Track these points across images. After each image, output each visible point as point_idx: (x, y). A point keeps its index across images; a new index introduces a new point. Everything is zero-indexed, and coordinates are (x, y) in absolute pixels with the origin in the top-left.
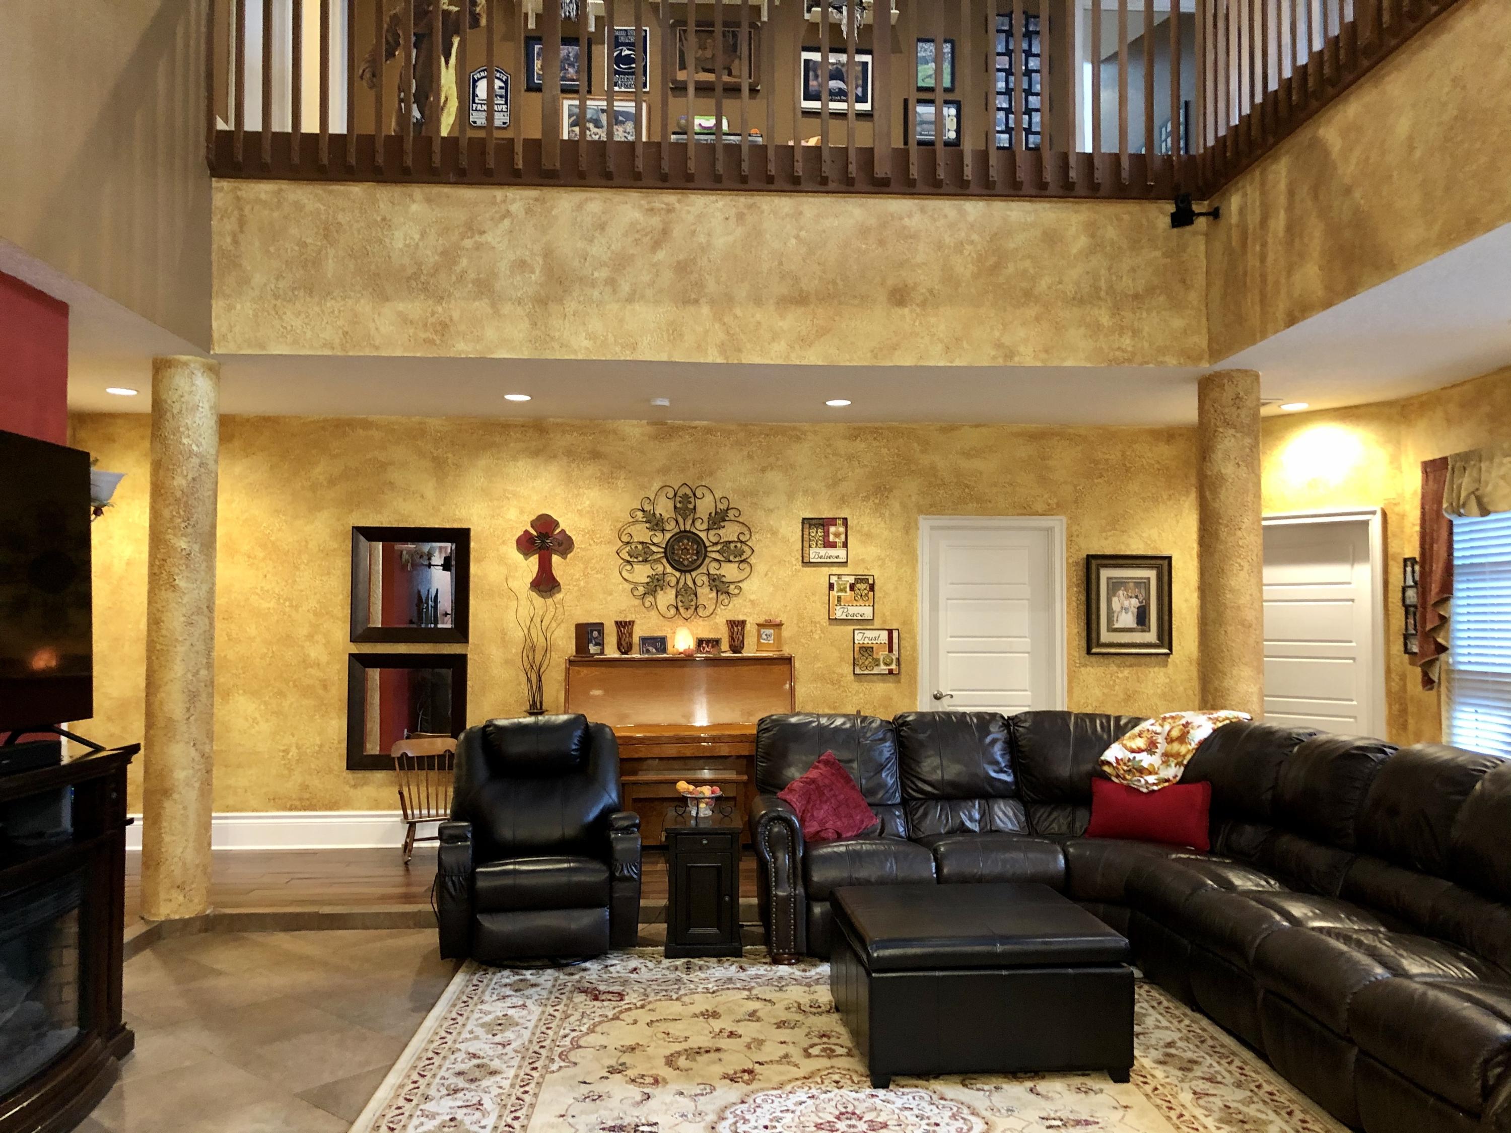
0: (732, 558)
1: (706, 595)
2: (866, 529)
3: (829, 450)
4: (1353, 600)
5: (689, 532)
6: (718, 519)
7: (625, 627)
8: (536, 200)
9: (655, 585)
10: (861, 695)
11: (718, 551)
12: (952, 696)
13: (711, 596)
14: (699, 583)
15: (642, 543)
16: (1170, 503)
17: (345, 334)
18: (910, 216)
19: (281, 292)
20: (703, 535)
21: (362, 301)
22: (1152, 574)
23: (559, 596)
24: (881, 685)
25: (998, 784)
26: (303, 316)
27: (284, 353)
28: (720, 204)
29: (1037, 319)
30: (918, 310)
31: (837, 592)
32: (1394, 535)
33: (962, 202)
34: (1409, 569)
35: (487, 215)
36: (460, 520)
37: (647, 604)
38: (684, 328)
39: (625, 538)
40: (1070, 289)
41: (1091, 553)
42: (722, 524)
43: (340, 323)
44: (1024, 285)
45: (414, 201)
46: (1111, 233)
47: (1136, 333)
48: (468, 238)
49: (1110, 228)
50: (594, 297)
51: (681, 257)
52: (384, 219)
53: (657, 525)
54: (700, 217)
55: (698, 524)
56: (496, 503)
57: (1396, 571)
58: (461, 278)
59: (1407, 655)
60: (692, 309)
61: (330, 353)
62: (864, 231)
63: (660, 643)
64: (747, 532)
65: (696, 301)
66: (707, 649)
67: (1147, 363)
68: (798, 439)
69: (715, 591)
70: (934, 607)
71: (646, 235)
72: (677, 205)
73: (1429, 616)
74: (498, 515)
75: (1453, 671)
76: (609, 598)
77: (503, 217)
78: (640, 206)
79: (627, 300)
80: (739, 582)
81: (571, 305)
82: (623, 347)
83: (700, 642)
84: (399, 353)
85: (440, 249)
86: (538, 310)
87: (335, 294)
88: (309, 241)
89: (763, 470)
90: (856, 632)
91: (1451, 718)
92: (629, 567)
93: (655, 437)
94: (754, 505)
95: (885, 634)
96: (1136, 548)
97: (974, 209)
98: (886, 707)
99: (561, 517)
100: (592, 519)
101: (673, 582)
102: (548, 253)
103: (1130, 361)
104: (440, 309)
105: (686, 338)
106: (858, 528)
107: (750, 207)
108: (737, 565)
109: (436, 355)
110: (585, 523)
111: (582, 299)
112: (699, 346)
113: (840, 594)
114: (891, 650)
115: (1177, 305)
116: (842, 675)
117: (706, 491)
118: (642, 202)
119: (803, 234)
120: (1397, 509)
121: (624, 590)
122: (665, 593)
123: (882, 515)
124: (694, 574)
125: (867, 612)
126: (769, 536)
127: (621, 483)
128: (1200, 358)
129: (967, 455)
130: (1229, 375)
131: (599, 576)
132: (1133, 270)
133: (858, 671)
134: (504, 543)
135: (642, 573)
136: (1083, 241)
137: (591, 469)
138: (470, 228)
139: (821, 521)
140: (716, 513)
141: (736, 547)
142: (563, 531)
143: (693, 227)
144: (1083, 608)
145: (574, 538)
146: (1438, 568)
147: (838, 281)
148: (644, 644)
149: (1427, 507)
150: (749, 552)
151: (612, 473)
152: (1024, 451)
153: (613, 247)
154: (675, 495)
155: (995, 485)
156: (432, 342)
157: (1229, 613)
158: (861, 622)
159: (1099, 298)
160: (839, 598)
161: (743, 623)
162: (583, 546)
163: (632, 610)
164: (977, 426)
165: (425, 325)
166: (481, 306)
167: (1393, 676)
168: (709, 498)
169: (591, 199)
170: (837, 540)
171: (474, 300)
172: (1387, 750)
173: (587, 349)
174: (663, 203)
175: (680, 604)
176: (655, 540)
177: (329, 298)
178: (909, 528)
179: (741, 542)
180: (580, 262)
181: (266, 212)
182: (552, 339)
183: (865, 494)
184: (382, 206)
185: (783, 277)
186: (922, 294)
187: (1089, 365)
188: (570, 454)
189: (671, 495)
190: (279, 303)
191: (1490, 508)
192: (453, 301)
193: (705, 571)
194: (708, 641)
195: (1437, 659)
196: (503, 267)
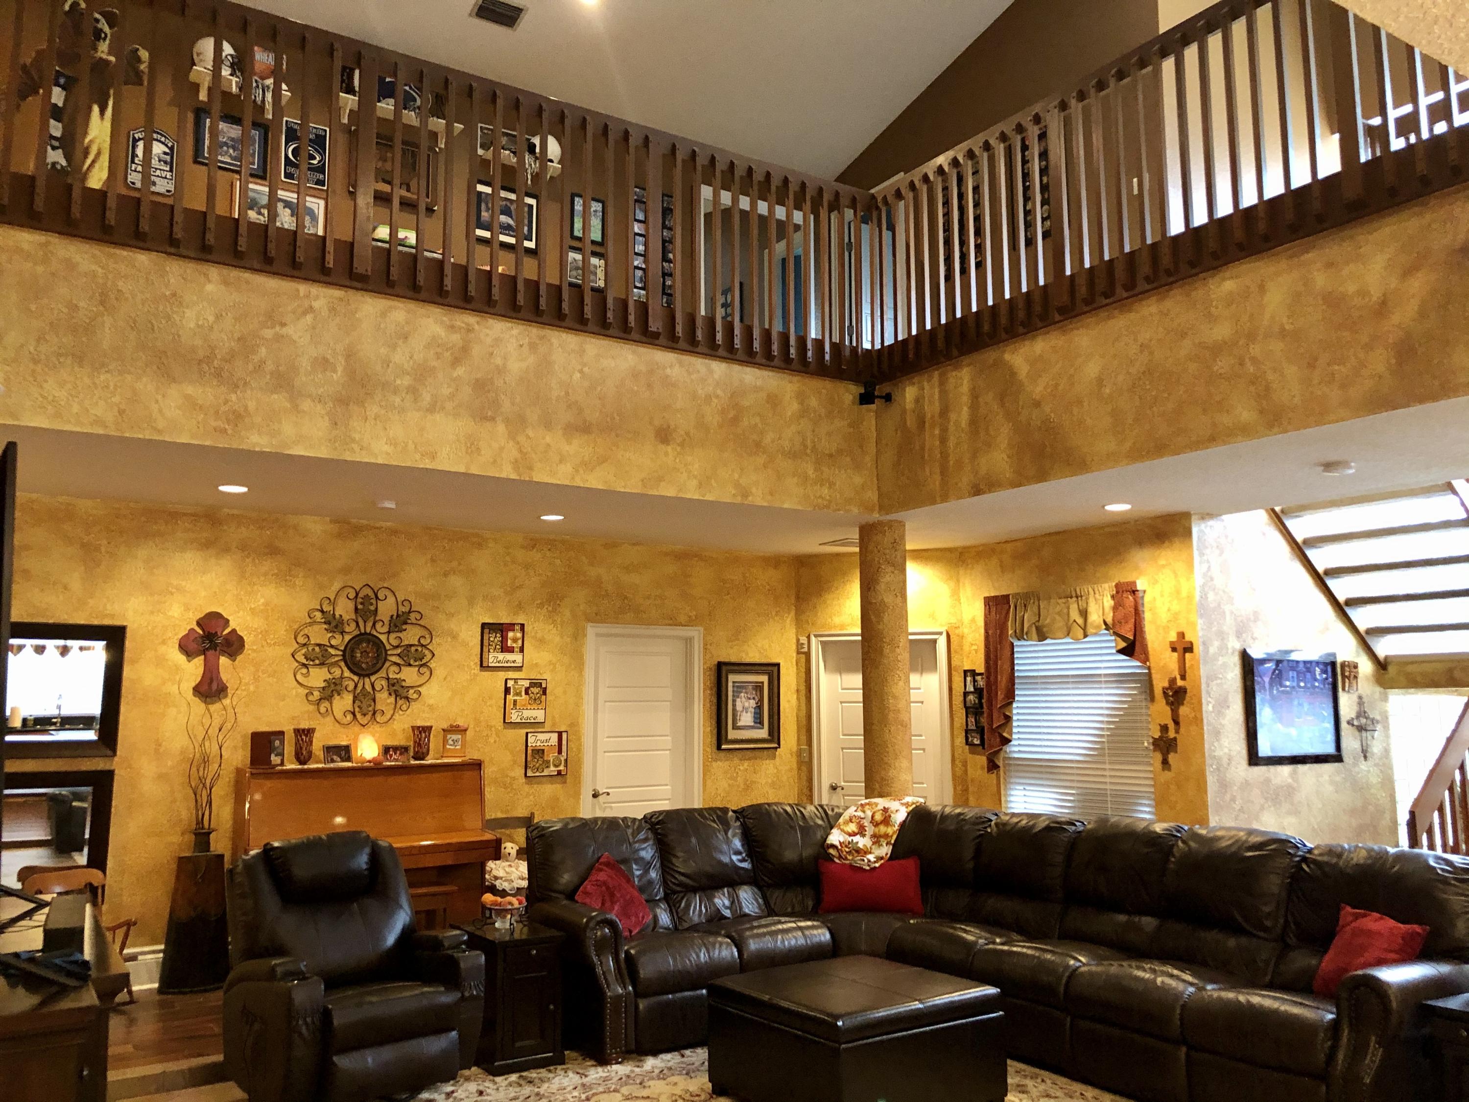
0: (412, 662)
1: (384, 700)
2: (539, 635)
3: (508, 558)
4: (922, 702)
5: (370, 634)
6: (399, 622)
7: (304, 735)
8: (341, 299)
9: (331, 690)
10: (531, 797)
11: (398, 655)
12: (608, 794)
13: (389, 701)
14: (377, 687)
15: (319, 645)
16: (777, 618)
17: (121, 412)
18: (671, 366)
19: (43, 357)
20: (383, 638)
21: (144, 379)
22: (764, 679)
23: (227, 702)
24: (549, 786)
25: (742, 872)
26: (69, 386)
27: (43, 426)
28: (515, 332)
29: (765, 466)
30: (679, 449)
31: (514, 696)
32: (956, 652)
33: (710, 362)
34: (969, 679)
35: (289, 309)
36: (112, 616)
37: (323, 710)
38: (481, 443)
39: (301, 640)
40: (786, 444)
41: (722, 660)
42: (404, 627)
43: (116, 399)
44: (755, 437)
45: (210, 281)
46: (813, 402)
47: (831, 485)
48: (268, 328)
49: (814, 399)
50: (396, 404)
51: (479, 376)
52: (174, 295)
53: (336, 627)
54: (498, 341)
55: (378, 626)
56: (156, 597)
57: (958, 679)
58: (259, 368)
59: (967, 747)
60: (488, 424)
61: (101, 432)
62: (635, 375)
63: (345, 752)
64: (427, 636)
65: (493, 419)
66: (394, 756)
67: (839, 510)
68: (480, 546)
69: (394, 696)
70: (596, 711)
71: (447, 350)
72: (476, 327)
73: (995, 715)
74: (159, 611)
75: (1010, 758)
76: (281, 704)
77: (305, 313)
78: (442, 322)
79: (427, 410)
80: (420, 686)
81: (373, 409)
82: (422, 455)
83: (386, 750)
84: (184, 439)
85: (236, 335)
86: (339, 410)
87: (111, 367)
88: (82, 304)
89: (446, 575)
90: (530, 735)
91: (1006, 795)
92: (304, 671)
93: (339, 535)
94: (436, 609)
95: (555, 736)
96: (752, 656)
97: (719, 369)
98: (553, 808)
99: (232, 614)
100: (267, 619)
101: (351, 687)
102: (350, 355)
103: (827, 507)
104: (233, 397)
105: (483, 452)
106: (533, 634)
107: (542, 338)
108: (417, 669)
109: (226, 446)
110: (258, 623)
111: (383, 404)
112: (495, 461)
113: (516, 698)
114: (560, 752)
115: (858, 466)
116: (514, 779)
117: (388, 593)
118: (445, 319)
119: (586, 370)
120: (957, 631)
121: (297, 695)
122: (342, 698)
123: (554, 622)
124: (373, 678)
125: (538, 715)
126: (449, 639)
127: (299, 582)
128: (872, 510)
129: (628, 569)
130: (890, 524)
131: (270, 680)
132: (829, 434)
133: (530, 774)
134: (164, 642)
135: (318, 677)
136: (795, 406)
137: (267, 565)
138: (270, 317)
139: (500, 627)
140: (398, 616)
141: (417, 650)
142: (234, 631)
143: (491, 349)
144: (714, 708)
145: (245, 638)
146: (1003, 681)
147: (615, 415)
148: (328, 752)
149: (990, 632)
150: (429, 656)
151: (290, 570)
152: (671, 568)
153: (415, 357)
154: (356, 597)
155: (649, 598)
156: (224, 431)
157: (891, 716)
158: (537, 725)
159: (807, 455)
160: (515, 701)
161: (430, 728)
162: (255, 648)
163: (306, 716)
164: (634, 544)
165: (217, 413)
166: (279, 400)
167: (957, 762)
168: (391, 600)
169: (396, 308)
170: (514, 645)
171: (272, 392)
172: (1078, 824)
173: (388, 454)
174: (463, 322)
175: (357, 709)
176: (333, 642)
177: (103, 370)
178: (578, 636)
179: (422, 646)
180: (382, 367)
181: (29, 265)
182: (353, 440)
183: (539, 602)
184: (172, 281)
185: (569, 407)
186: (681, 436)
187: (800, 508)
188: (244, 547)
189: (352, 595)
190: (39, 368)
191: (1047, 635)
192: (249, 392)
193: (385, 675)
194: (396, 749)
195: (1001, 749)
196: (305, 363)
